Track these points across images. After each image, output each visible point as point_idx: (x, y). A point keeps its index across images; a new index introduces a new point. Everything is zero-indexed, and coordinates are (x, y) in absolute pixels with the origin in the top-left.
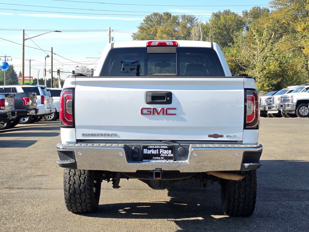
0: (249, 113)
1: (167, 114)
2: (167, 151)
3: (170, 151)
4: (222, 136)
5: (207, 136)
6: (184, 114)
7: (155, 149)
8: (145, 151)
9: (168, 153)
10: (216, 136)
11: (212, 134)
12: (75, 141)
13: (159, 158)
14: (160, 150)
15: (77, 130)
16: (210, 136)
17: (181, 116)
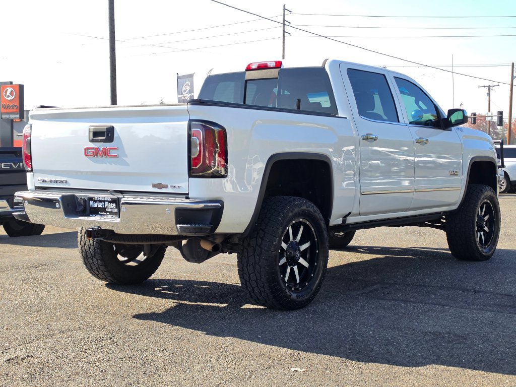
0: (195, 155)
1: (108, 155)
2: (112, 204)
3: (114, 205)
4: (166, 187)
5: (151, 186)
6: (126, 156)
7: (100, 201)
8: (92, 204)
9: (112, 207)
10: (159, 186)
11: (156, 183)
12: (34, 188)
13: (105, 213)
14: (106, 202)
15: (35, 174)
16: (154, 186)
17: (124, 158)
